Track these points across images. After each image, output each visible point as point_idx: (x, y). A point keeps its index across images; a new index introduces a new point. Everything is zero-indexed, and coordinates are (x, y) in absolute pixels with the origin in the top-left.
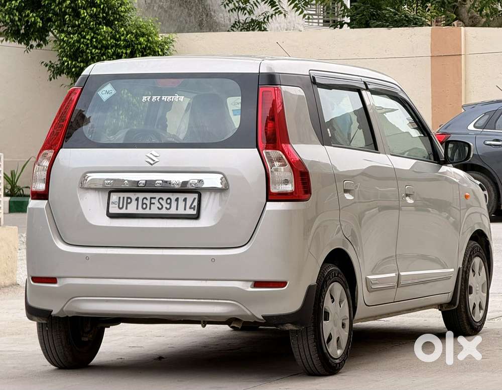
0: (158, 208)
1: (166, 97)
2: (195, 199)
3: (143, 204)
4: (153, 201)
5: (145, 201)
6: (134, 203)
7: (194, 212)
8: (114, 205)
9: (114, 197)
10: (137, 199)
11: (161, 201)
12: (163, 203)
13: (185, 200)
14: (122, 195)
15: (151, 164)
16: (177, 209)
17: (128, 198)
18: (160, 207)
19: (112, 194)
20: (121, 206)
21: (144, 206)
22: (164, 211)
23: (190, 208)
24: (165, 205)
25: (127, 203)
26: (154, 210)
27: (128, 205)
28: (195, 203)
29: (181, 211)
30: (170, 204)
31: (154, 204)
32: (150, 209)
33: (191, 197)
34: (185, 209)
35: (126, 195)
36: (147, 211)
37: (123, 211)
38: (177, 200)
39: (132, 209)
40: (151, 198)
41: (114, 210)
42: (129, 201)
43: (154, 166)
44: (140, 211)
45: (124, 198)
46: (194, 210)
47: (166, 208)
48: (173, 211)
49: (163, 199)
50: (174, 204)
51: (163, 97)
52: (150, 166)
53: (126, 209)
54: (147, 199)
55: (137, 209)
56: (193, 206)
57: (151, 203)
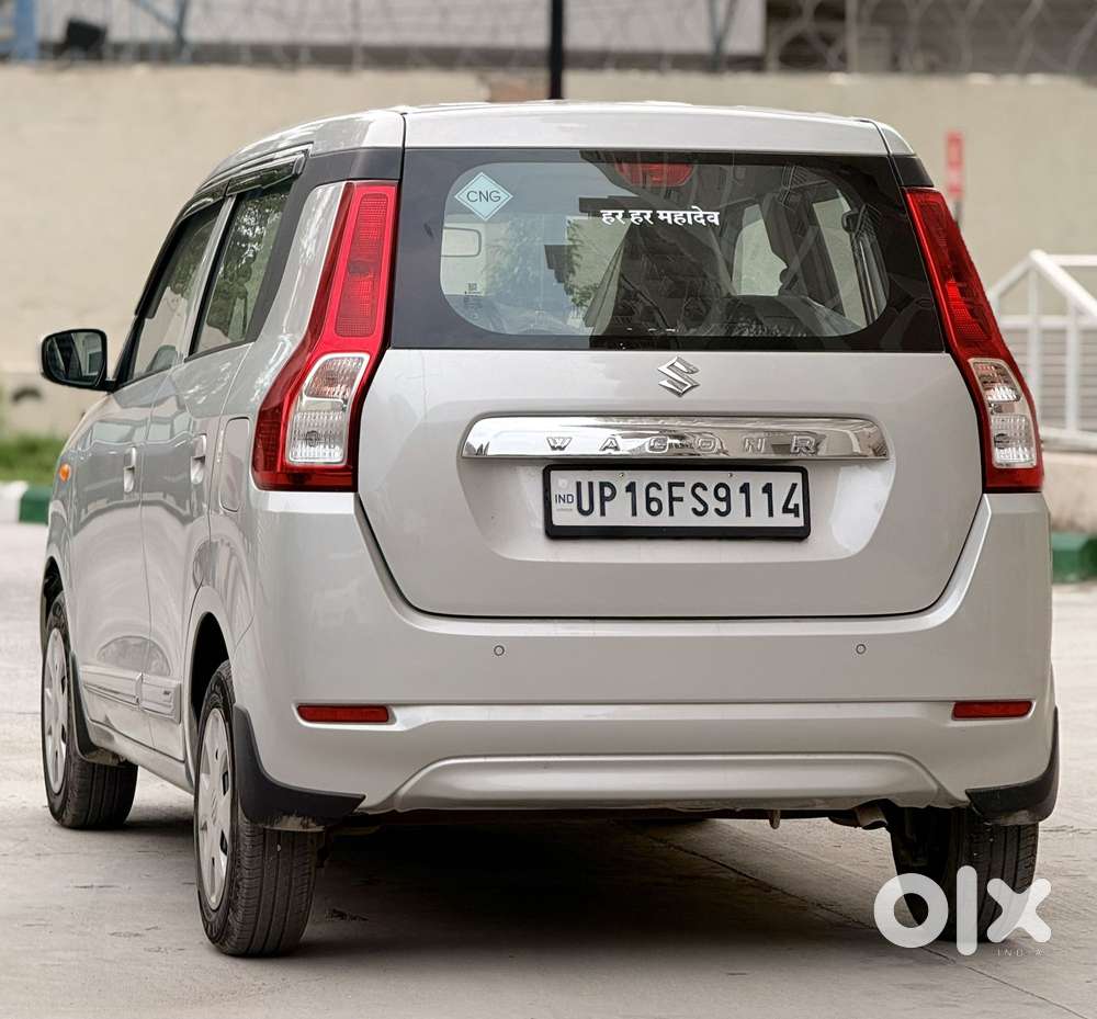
0: (694, 510)
1: (669, 213)
2: (794, 486)
3: (649, 500)
4: (677, 492)
5: (653, 492)
6: (623, 498)
7: (799, 522)
8: (563, 505)
9: (563, 482)
10: (631, 488)
11: (699, 491)
12: (708, 496)
13: (768, 489)
14: (584, 477)
15: (679, 394)
16: (748, 514)
17: (602, 485)
18: (700, 508)
19: (554, 474)
20: (586, 507)
21: (654, 506)
22: (711, 520)
23: (786, 510)
24: (713, 504)
25: (603, 499)
26: (684, 517)
27: (608, 504)
28: (798, 498)
29: (760, 519)
30: (727, 499)
31: (681, 499)
32: (671, 513)
33: (782, 482)
34: (771, 514)
35: (598, 477)
36: (663, 520)
37: (595, 520)
38: (745, 489)
39: (618, 513)
40: (671, 485)
41: (565, 516)
42: (608, 492)
43: (685, 396)
44: (644, 519)
45: (591, 484)
46: (797, 515)
47: (717, 511)
48: (737, 519)
49: (705, 488)
50: (738, 499)
51: (661, 213)
52: (676, 397)
53: (603, 513)
54: (659, 488)
55: (634, 514)
56: (791, 506)
57: (672, 499)
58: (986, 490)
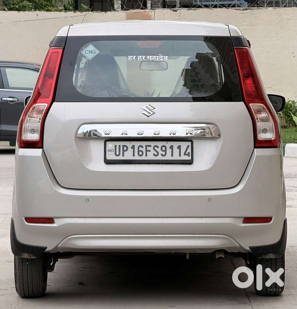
0: (154, 154)
1: (151, 57)
2: (188, 146)
3: (139, 151)
4: (148, 148)
5: (141, 149)
6: (130, 151)
7: (190, 158)
8: (110, 153)
9: (110, 145)
10: (133, 147)
11: (156, 148)
12: (159, 150)
13: (179, 147)
14: (118, 143)
15: (148, 116)
16: (172, 156)
17: (124, 146)
18: (156, 154)
19: (107, 142)
20: (118, 153)
21: (141, 153)
22: (160, 158)
23: (185, 154)
24: (160, 152)
25: (124, 151)
26: (150, 156)
27: (125, 153)
28: (189, 150)
29: (176, 157)
30: (165, 151)
31: (150, 151)
32: (146, 155)
33: (184, 145)
34: (180, 156)
35: (122, 143)
36: (143, 158)
37: (120, 158)
38: (172, 147)
39: (128, 155)
40: (146, 146)
41: (111, 156)
42: (125, 148)
43: (150, 117)
44: (137, 157)
45: (120, 146)
46: (189, 156)
47: (162, 154)
48: (168, 157)
49: (158, 147)
50: (169, 151)
51: (148, 56)
52: (147, 117)
53: (123, 155)
54: (142, 147)
55: (134, 155)
56: (187, 153)
57: (147, 151)
58: (255, 147)
